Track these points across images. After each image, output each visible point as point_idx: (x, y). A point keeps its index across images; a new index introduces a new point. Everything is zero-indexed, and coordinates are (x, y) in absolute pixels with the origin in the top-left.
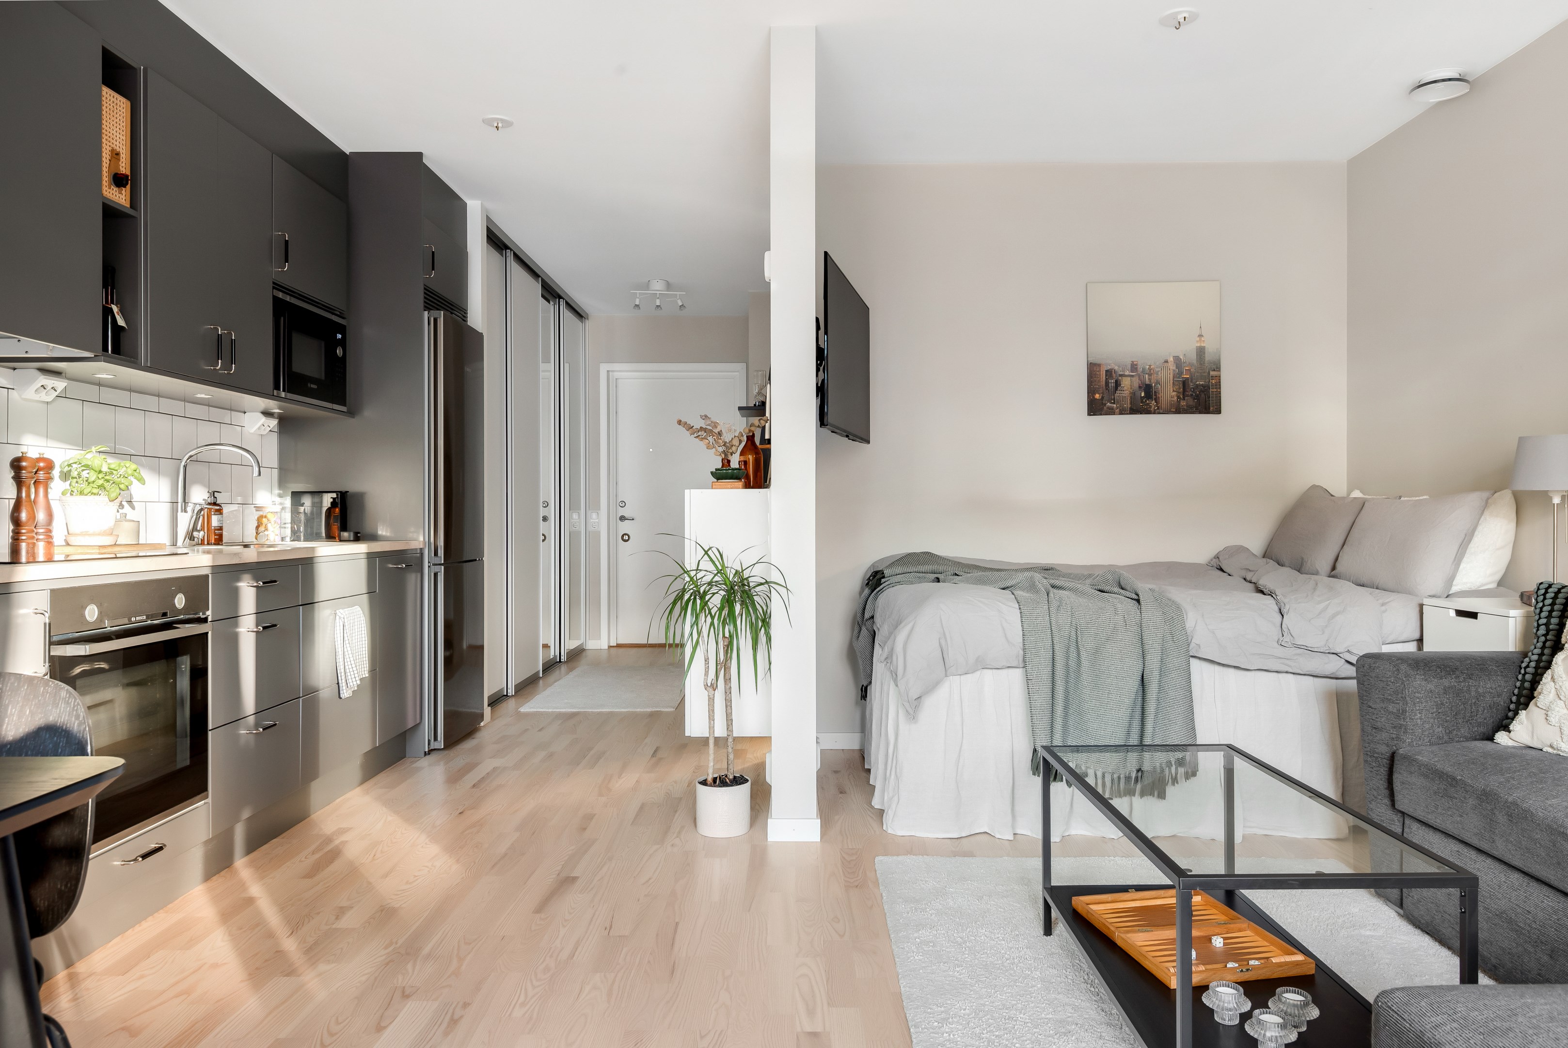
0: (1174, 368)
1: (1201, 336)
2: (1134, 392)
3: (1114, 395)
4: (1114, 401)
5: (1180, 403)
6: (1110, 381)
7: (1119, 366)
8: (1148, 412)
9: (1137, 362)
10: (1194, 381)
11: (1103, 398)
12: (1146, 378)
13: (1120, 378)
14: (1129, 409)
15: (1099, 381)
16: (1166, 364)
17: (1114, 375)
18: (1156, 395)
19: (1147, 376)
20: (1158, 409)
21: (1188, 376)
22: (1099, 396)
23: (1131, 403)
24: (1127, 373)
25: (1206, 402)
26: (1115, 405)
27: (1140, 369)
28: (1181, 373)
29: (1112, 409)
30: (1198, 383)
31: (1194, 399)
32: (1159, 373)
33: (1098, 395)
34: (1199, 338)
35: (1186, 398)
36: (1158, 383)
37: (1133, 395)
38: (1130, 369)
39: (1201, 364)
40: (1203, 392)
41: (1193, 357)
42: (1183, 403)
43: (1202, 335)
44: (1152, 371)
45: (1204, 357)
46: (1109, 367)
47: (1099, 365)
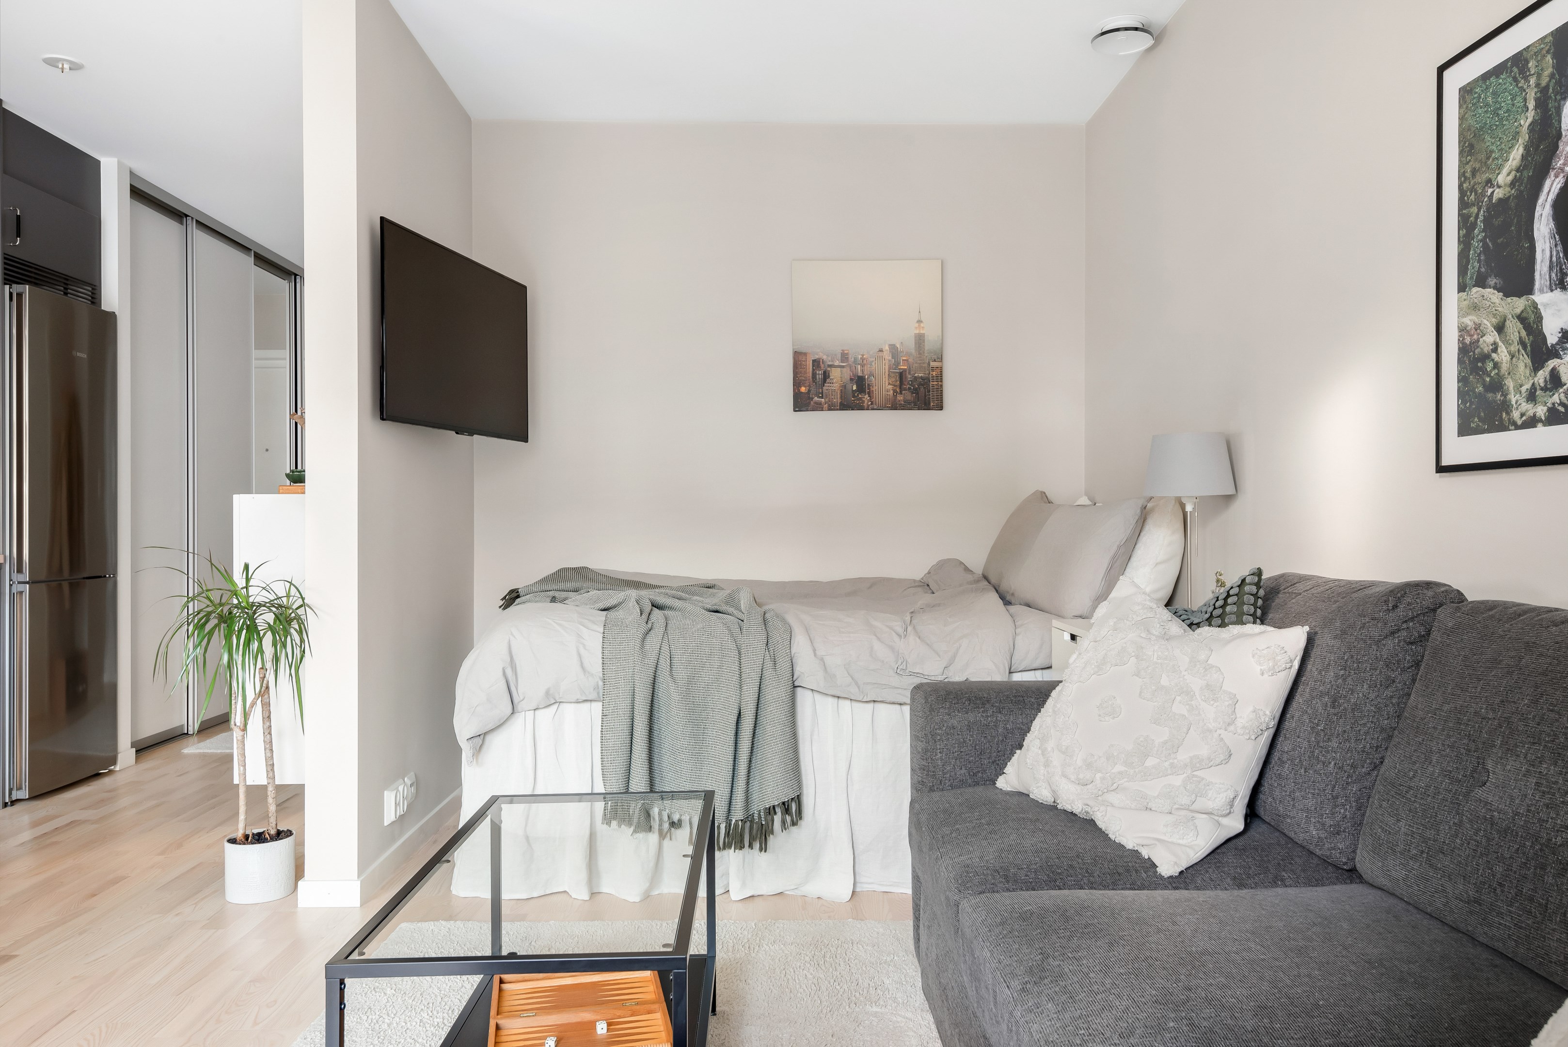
0: (890, 358)
1: (920, 322)
2: (845, 386)
3: (822, 389)
4: (822, 395)
5: (896, 397)
6: (818, 372)
7: (828, 356)
8: (861, 408)
9: (848, 350)
10: (912, 373)
11: (809, 391)
12: (858, 369)
13: (829, 369)
14: (838, 404)
15: (805, 372)
16: (880, 354)
17: (822, 366)
18: (869, 389)
19: (859, 366)
20: (872, 404)
21: (906, 367)
22: (806, 389)
23: (841, 397)
24: (837, 363)
25: (925, 396)
26: (823, 400)
27: (851, 359)
28: (897, 364)
29: (820, 404)
30: (916, 375)
31: (913, 393)
32: (873, 364)
33: (804, 388)
34: (917, 324)
35: (903, 392)
36: (871, 374)
37: (844, 387)
38: (840, 358)
39: (920, 354)
40: (922, 385)
41: (911, 345)
42: (900, 398)
43: (922, 321)
44: (865, 362)
45: (924, 345)
46: (817, 357)
47: (805, 354)
